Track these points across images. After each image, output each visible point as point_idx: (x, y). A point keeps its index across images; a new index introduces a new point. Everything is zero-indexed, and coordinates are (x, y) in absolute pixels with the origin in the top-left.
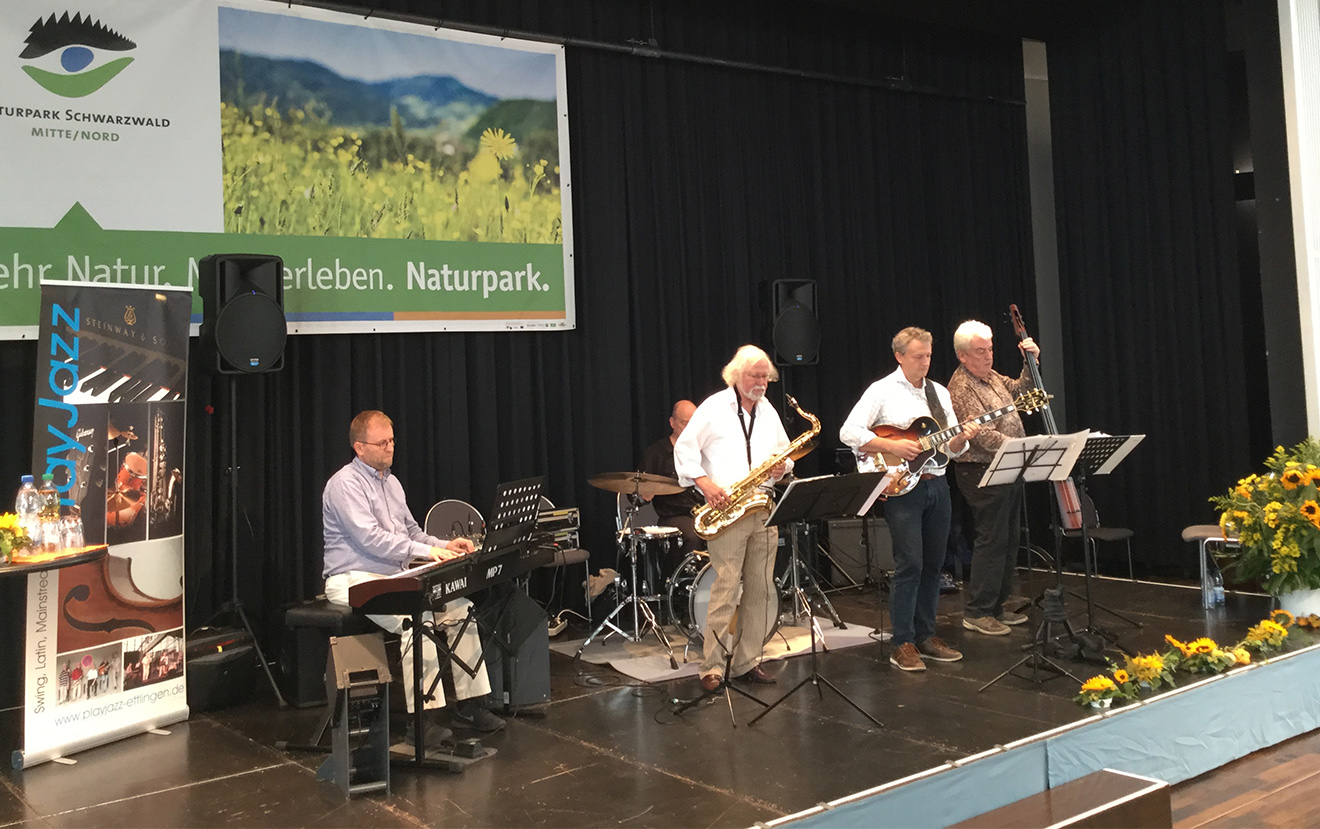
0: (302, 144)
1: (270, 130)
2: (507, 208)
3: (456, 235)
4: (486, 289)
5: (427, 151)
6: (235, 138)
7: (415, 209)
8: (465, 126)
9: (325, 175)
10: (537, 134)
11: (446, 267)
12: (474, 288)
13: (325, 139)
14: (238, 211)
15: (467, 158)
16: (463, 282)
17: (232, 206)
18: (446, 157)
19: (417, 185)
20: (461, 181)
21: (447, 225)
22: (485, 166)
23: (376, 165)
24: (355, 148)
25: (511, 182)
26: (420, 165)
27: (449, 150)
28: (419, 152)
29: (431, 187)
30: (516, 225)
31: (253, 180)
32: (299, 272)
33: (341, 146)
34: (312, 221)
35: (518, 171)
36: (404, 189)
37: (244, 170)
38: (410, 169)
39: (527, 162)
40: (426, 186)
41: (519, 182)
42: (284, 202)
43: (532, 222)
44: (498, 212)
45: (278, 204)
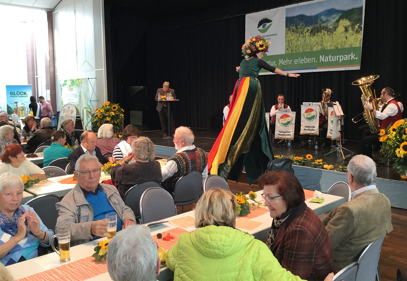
0: (299, 33)
1: (294, 32)
2: (347, 38)
3: (333, 48)
4: (341, 60)
5: (326, 28)
6: (287, 34)
7: (323, 43)
8: (335, 20)
9: (303, 39)
10: (356, 17)
11: (330, 56)
12: (337, 60)
13: (303, 31)
14: (287, 49)
15: (335, 28)
16: (334, 59)
17: (286, 48)
18: (330, 29)
19: (324, 37)
20: (334, 34)
21: (331, 46)
22: (341, 29)
23: (314, 34)
24: (309, 31)
25: (347, 32)
26: (325, 32)
27: (331, 27)
28: (324, 29)
29: (327, 37)
30: (349, 43)
31: (290, 42)
32: (298, 60)
33: (307, 32)
34: (301, 49)
35: (350, 29)
36: (321, 38)
38: (322, 34)
39: (353, 26)
41: (350, 31)
42: (296, 46)
43: (354, 41)
44: (344, 40)
45: (295, 47)
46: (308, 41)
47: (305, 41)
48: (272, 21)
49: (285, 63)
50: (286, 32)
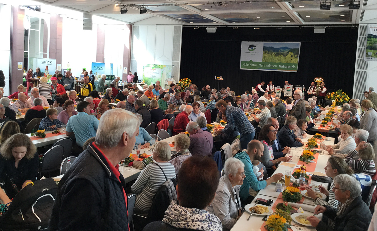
0: (270, 54)
1: (267, 53)
4: (288, 68)
5: (283, 54)
7: (281, 60)
8: (287, 52)
9: (272, 57)
10: (296, 52)
11: (284, 65)
13: (272, 54)
14: (263, 60)
15: (287, 55)
16: (286, 67)
20: (286, 57)
21: (284, 61)
22: (289, 55)
23: (277, 56)
27: (285, 54)
29: (283, 58)
30: (293, 61)
32: (268, 65)
33: (274, 54)
34: (270, 61)
35: (293, 56)
36: (280, 58)
37: (264, 57)
38: (281, 56)
41: (293, 57)
42: (268, 59)
43: (295, 61)
44: (290, 60)
46: (274, 58)
48: (256, 47)
49: (262, 66)
50: (263, 53)
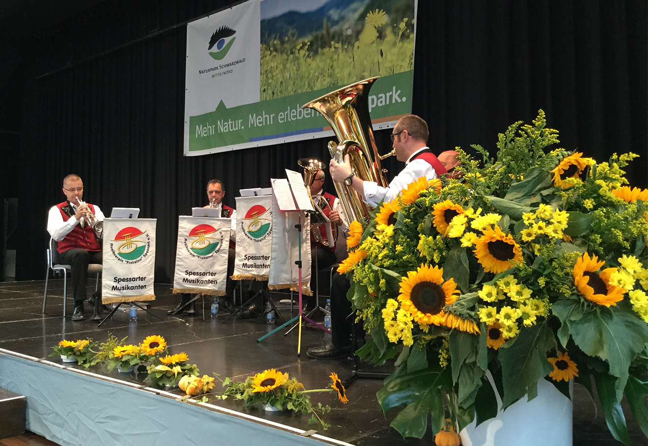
0: (287, 53)
1: (276, 50)
2: (382, 55)
3: (354, 79)
4: (370, 107)
5: (339, 37)
6: (264, 58)
7: (334, 70)
8: (356, 15)
9: (295, 65)
10: (399, 3)
13: (295, 47)
14: (264, 91)
15: (358, 33)
17: (262, 89)
18: (348, 37)
19: (335, 57)
20: (356, 48)
21: (349, 75)
22: (369, 34)
23: (316, 53)
24: (307, 47)
25: (384, 40)
26: (337, 45)
27: (349, 32)
28: (336, 39)
29: (342, 56)
30: (388, 64)
31: (269, 75)
32: (286, 113)
33: (301, 48)
34: (290, 89)
35: (388, 31)
36: (329, 61)
37: (267, 72)
38: (333, 49)
39: (394, 23)
40: (340, 56)
41: (390, 36)
42: (281, 82)
43: (397, 60)
44: (376, 60)
45: (279, 84)
46: (303, 68)
47: (298, 69)
48: (235, 32)
49: (260, 123)
50: (262, 52)
